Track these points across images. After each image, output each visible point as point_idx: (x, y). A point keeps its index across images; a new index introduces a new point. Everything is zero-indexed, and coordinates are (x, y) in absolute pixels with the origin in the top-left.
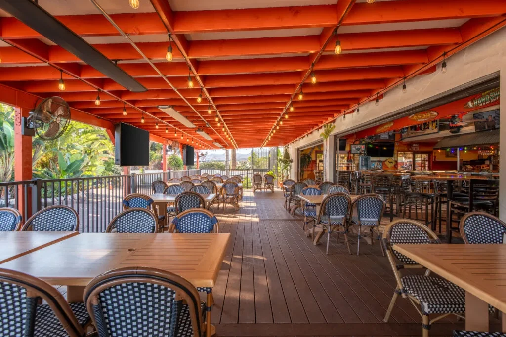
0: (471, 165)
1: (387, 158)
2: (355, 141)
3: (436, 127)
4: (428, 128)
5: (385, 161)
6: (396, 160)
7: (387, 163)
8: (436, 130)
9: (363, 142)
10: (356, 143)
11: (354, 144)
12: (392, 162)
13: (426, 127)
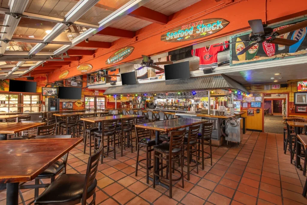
0: (126, 104)
1: (77, 100)
2: (47, 85)
3: (104, 80)
4: (101, 80)
5: (75, 102)
6: (83, 101)
7: (76, 104)
8: (104, 82)
9: (55, 86)
10: (48, 86)
11: (46, 87)
12: (80, 103)
13: (100, 80)
